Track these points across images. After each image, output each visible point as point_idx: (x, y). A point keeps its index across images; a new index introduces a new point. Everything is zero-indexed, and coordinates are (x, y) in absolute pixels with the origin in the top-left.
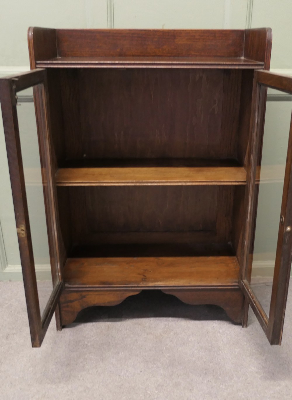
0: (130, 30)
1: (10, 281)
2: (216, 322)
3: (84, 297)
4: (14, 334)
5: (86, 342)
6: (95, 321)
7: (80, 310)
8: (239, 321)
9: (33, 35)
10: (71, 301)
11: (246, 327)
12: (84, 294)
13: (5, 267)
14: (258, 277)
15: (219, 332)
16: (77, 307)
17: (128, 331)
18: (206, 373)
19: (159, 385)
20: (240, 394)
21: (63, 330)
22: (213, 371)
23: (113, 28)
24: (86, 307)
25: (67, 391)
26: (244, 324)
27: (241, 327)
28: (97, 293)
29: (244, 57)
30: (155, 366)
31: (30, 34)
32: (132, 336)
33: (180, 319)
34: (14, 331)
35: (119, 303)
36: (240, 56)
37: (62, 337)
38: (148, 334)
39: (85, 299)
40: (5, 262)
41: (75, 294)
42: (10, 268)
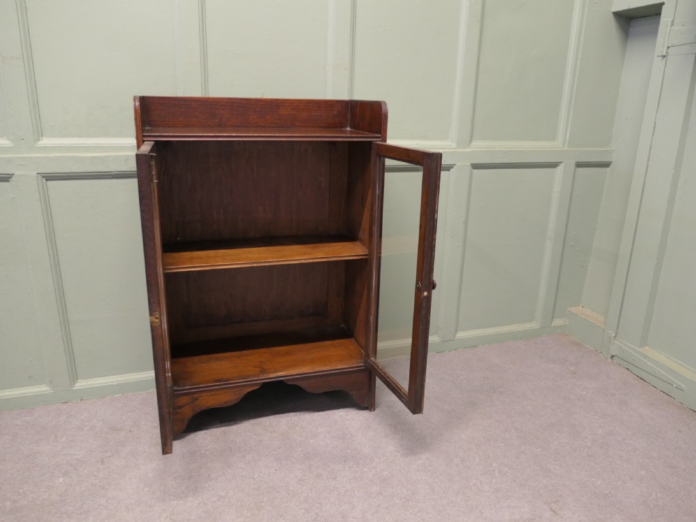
0: (229, 99)
1: (82, 400)
2: (341, 410)
3: (197, 399)
4: (109, 457)
5: (203, 452)
6: (207, 429)
7: (191, 416)
8: (366, 405)
9: (140, 105)
10: (180, 407)
11: (374, 411)
12: (196, 396)
13: (75, 383)
15: (347, 420)
16: (188, 412)
17: (248, 433)
18: (345, 460)
19: (300, 480)
20: (385, 473)
22: (352, 457)
23: (207, 96)
24: (199, 411)
25: (199, 504)
26: (371, 409)
27: (368, 411)
28: (209, 394)
29: (351, 128)
30: (289, 462)
31: (137, 104)
32: (254, 437)
33: (302, 413)
34: (109, 454)
35: (237, 401)
36: (346, 127)
38: (271, 433)
39: (197, 402)
40: (74, 377)
41: (185, 397)
42: (81, 384)
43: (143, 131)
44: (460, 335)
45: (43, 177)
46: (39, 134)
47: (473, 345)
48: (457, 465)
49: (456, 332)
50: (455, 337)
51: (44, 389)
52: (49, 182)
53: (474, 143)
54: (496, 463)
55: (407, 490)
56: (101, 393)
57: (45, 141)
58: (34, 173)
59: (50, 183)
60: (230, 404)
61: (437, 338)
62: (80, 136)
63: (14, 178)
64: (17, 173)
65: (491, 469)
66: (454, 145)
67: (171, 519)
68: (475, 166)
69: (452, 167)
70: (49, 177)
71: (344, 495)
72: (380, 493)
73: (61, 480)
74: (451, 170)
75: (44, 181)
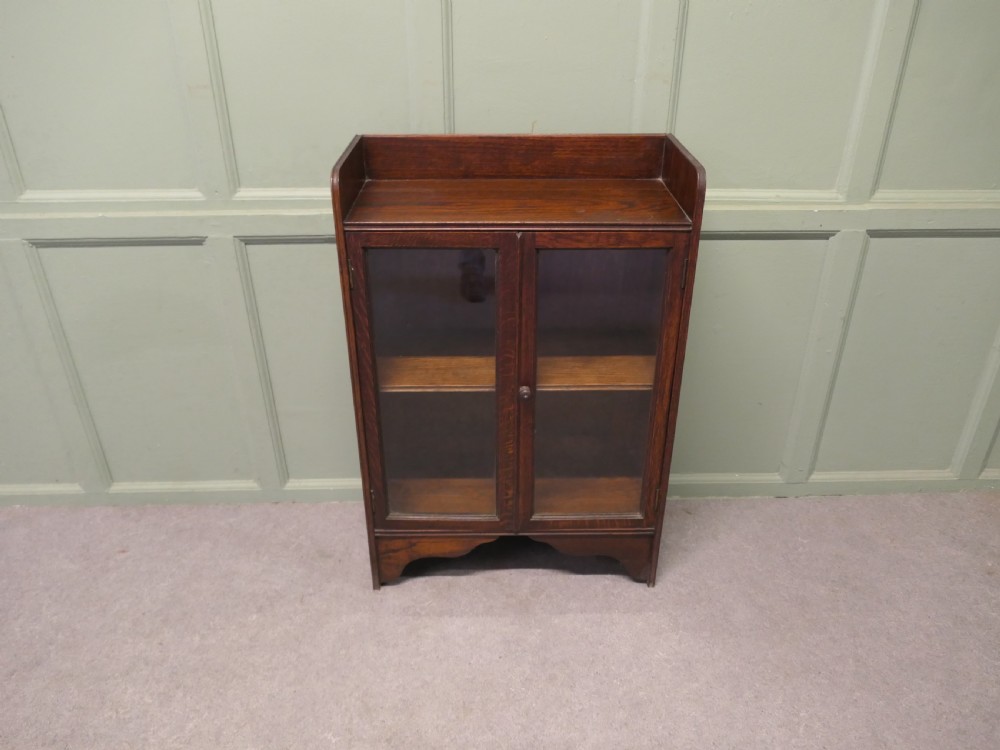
1: (294, 502)
2: (609, 576)
3: (414, 545)
4: (311, 595)
5: (418, 610)
6: (428, 575)
7: (407, 563)
8: (642, 578)
9: (340, 183)
10: (394, 551)
11: (654, 585)
13: (285, 482)
14: (676, 498)
15: (613, 594)
16: (404, 558)
18: (593, 661)
19: (527, 679)
20: (641, 693)
21: (383, 588)
22: (604, 658)
24: (417, 558)
25: (398, 687)
26: (650, 582)
27: (645, 585)
28: (433, 540)
29: (664, 177)
30: (519, 649)
31: (335, 180)
32: (485, 599)
33: (555, 571)
34: (311, 590)
35: (466, 554)
36: (657, 177)
37: (382, 601)
39: (414, 548)
40: (285, 475)
41: (400, 541)
42: (293, 484)
43: (344, 218)
44: (816, 477)
45: (242, 240)
46: (236, 182)
47: (836, 492)
48: (747, 702)
49: (811, 472)
50: (807, 479)
51: (249, 485)
52: (248, 246)
53: (880, 194)
54: (807, 712)
55: (664, 728)
56: (315, 497)
57: (244, 193)
58: (230, 236)
59: (250, 247)
60: (457, 555)
61: (778, 477)
62: (284, 185)
63: (207, 242)
64: (212, 235)
65: (796, 720)
66: (841, 198)
67: (362, 701)
68: (874, 234)
69: (834, 235)
70: (249, 241)
71: (577, 716)
72: (626, 724)
73: (255, 617)
74: (831, 238)
75: (243, 244)
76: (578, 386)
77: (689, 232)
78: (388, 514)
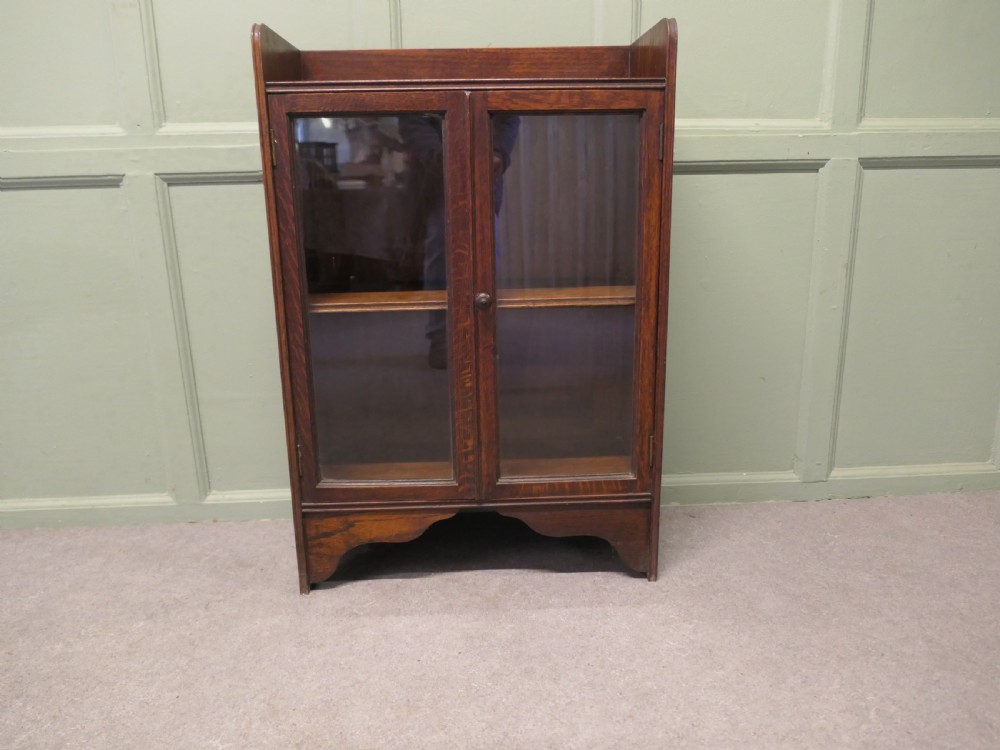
0: (430, 51)
1: (215, 521)
2: (599, 573)
3: (353, 525)
4: (219, 601)
5: (355, 611)
7: (343, 552)
8: (641, 568)
10: (327, 535)
11: (655, 580)
12: (351, 519)
13: (206, 495)
14: (675, 504)
15: (605, 589)
16: (339, 545)
17: (434, 591)
18: (583, 653)
19: (494, 674)
20: (649, 684)
21: (312, 593)
22: (597, 649)
23: (400, 48)
24: (356, 545)
25: (319, 688)
26: (650, 576)
27: (646, 580)
28: (375, 517)
30: (486, 644)
31: (256, 36)
32: (442, 598)
33: (532, 571)
34: (221, 597)
35: (416, 536)
37: (309, 603)
38: (471, 595)
39: (352, 530)
40: (206, 486)
41: (335, 519)
42: (215, 497)
43: (266, 79)
44: (837, 473)
45: (163, 179)
46: (162, 116)
47: (863, 494)
48: (792, 688)
49: (830, 469)
50: (827, 476)
51: (164, 499)
52: (172, 189)
53: (867, 123)
54: (876, 695)
55: (683, 719)
57: (169, 128)
58: (151, 174)
59: (174, 190)
60: (406, 539)
61: (794, 476)
63: (125, 181)
64: (129, 173)
65: (863, 704)
66: (827, 126)
67: (268, 704)
68: (868, 163)
69: (823, 165)
70: (173, 180)
71: (563, 710)
72: (631, 716)
73: (142, 624)
74: (821, 170)
75: (165, 185)
76: (548, 301)
77: (663, 89)
78: (318, 481)
